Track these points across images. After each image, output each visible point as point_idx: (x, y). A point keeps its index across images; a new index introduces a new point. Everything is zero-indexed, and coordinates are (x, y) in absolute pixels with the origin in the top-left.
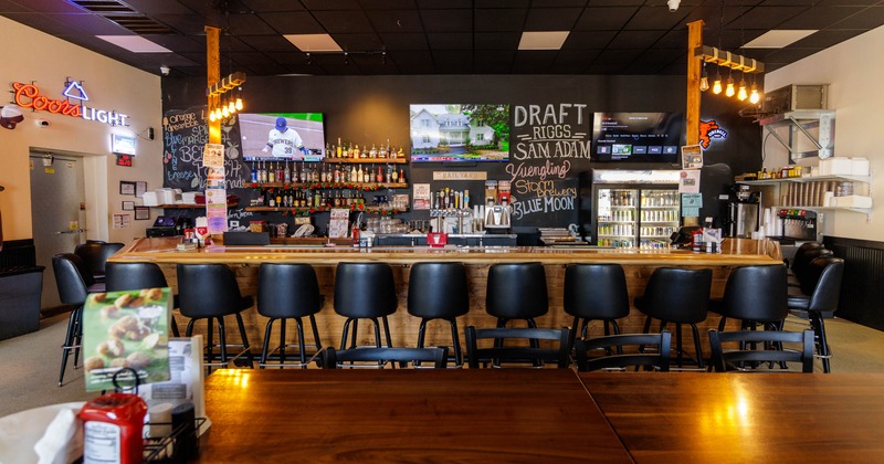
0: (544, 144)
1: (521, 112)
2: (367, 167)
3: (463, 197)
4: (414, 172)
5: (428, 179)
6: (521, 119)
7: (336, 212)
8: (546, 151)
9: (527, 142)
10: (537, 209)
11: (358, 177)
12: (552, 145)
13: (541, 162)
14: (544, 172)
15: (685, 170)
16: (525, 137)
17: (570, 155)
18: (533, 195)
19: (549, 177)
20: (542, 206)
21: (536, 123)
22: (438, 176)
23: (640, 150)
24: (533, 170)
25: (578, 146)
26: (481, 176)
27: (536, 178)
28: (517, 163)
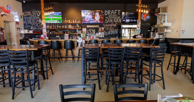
0: (111, 19)
1: (106, 12)
2: (72, 24)
3: (94, 31)
4: (82, 25)
5: (86, 27)
6: (106, 14)
7: (66, 34)
8: (112, 21)
9: (107, 19)
10: (110, 34)
11: (70, 27)
12: (113, 19)
13: (111, 23)
14: (111, 25)
15: (138, 25)
16: (107, 18)
17: (117, 22)
18: (109, 30)
19: (112, 27)
20: (111, 33)
21: (109, 15)
22: (88, 26)
23: (132, 20)
24: (109, 25)
25: (119, 19)
26: (98, 26)
27: (109, 27)
28: (105, 23)
